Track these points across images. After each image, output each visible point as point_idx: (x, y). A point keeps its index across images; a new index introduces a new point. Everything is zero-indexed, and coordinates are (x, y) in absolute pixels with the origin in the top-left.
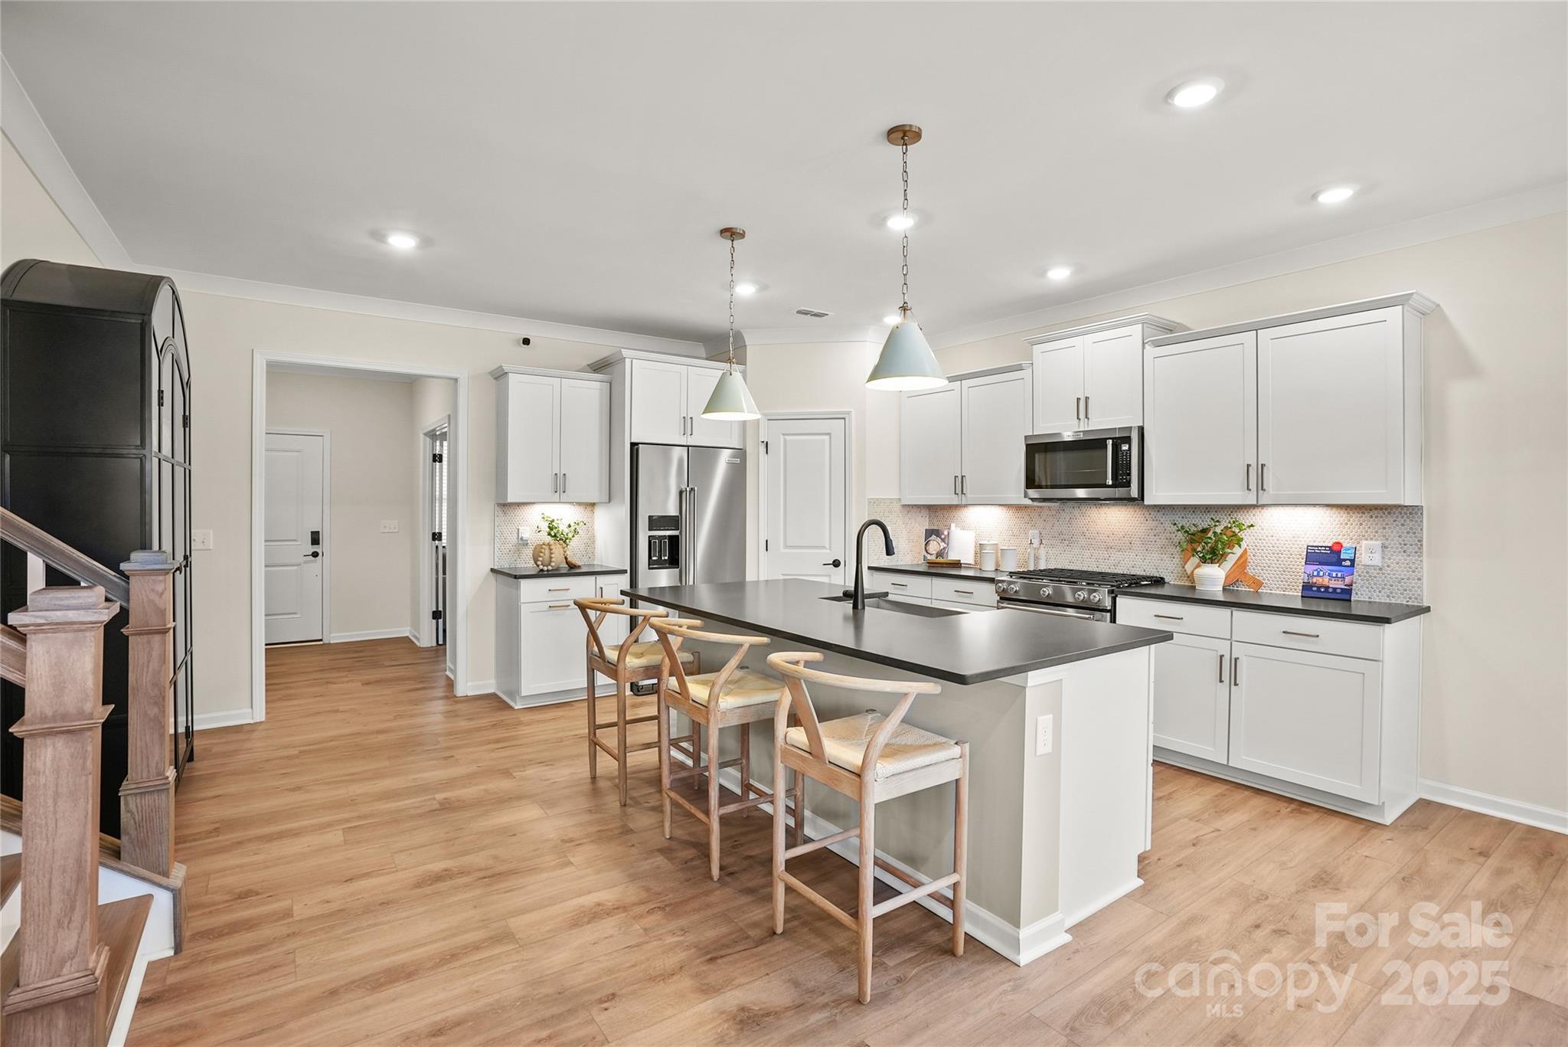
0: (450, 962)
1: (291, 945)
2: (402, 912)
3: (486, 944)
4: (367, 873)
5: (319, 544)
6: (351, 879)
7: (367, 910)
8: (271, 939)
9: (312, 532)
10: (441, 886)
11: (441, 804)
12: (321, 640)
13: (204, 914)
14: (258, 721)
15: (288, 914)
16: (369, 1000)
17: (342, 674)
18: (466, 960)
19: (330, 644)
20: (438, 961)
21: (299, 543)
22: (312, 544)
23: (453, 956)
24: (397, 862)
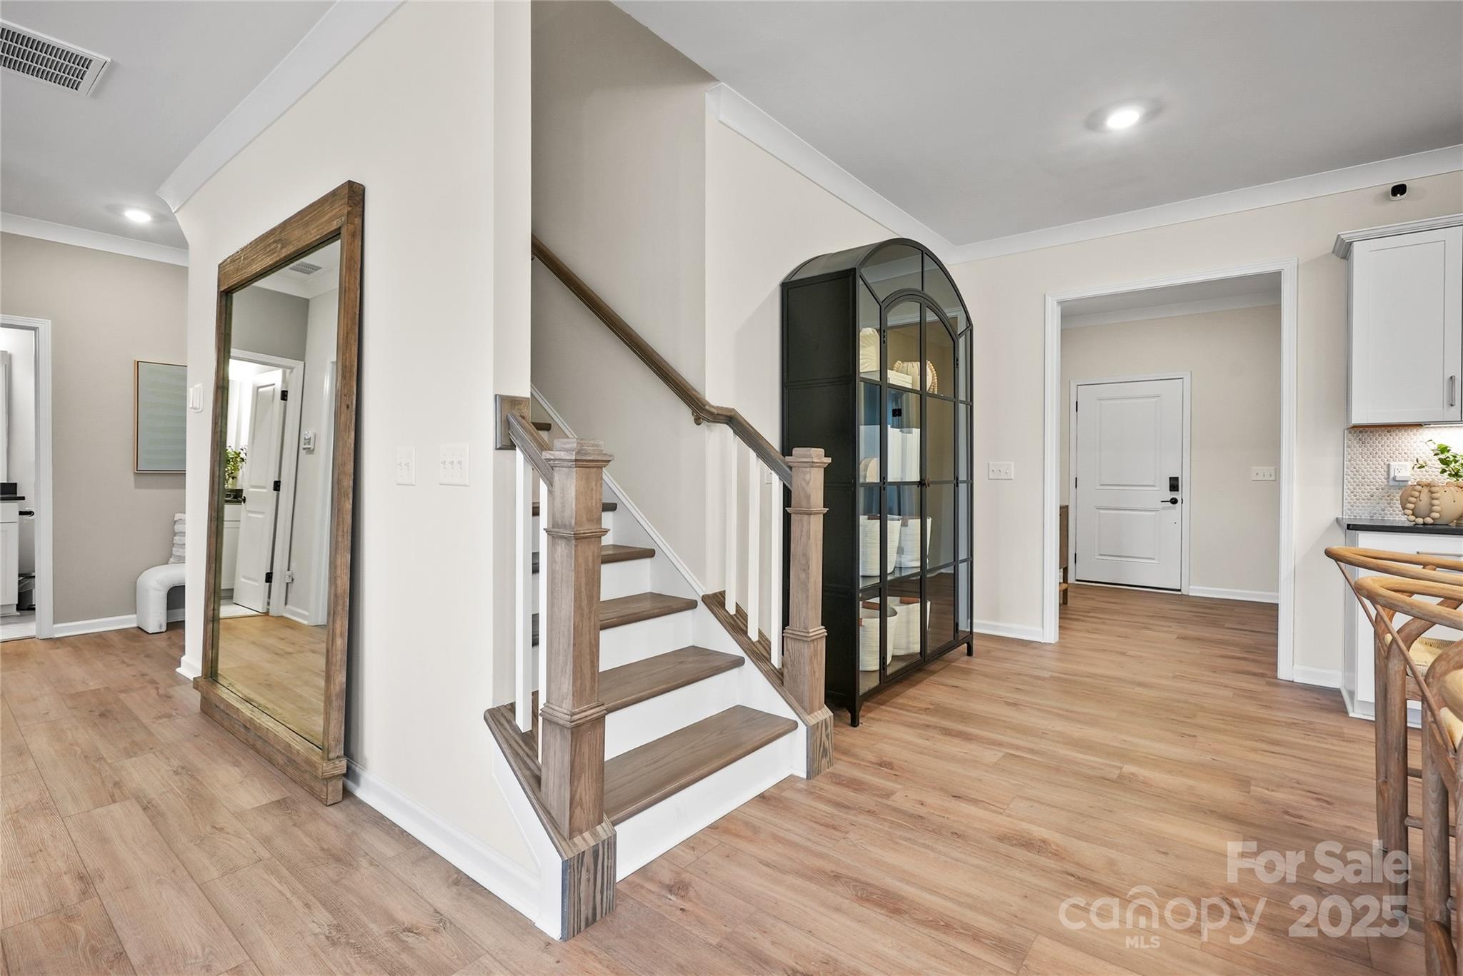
0: (936, 929)
1: (862, 819)
2: (960, 852)
3: (988, 942)
4: (977, 800)
5: (1178, 490)
6: (959, 797)
7: (937, 831)
8: (857, 807)
9: (1170, 478)
10: (1020, 853)
11: (1120, 776)
12: (1180, 590)
13: (850, 762)
14: (1048, 642)
15: (888, 795)
16: (846, 904)
17: (1167, 624)
18: (951, 941)
19: (1188, 596)
20: (931, 919)
21: (1158, 489)
22: (1171, 490)
23: (947, 926)
24: (1011, 806)
